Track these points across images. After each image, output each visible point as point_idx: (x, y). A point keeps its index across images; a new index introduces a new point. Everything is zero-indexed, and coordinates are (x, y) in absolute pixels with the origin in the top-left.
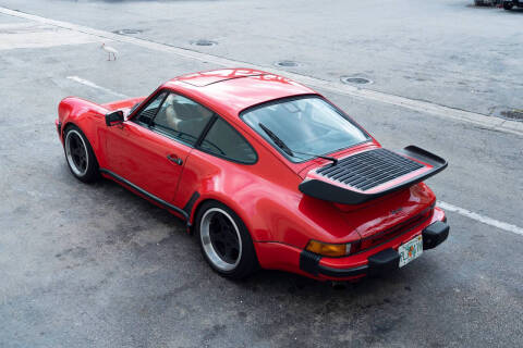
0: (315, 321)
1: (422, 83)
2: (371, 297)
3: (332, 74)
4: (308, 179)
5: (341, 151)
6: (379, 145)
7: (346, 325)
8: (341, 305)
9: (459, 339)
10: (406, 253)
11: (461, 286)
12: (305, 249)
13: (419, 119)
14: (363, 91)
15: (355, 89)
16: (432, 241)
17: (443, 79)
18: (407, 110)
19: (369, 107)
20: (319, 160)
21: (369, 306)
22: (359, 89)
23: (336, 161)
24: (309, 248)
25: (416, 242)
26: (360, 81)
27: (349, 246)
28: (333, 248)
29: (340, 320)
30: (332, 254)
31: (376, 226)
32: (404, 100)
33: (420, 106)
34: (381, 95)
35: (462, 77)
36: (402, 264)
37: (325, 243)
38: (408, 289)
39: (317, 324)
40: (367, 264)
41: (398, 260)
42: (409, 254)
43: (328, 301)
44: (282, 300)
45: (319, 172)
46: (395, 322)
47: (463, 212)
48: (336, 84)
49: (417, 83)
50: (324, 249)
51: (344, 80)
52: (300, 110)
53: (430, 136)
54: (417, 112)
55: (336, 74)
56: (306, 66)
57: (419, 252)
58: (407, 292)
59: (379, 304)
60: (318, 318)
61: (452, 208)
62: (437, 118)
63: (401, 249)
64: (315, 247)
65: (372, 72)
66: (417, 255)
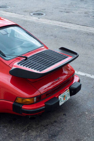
0: (22, 135)
1: (68, 14)
2: (48, 121)
3: (25, 11)
4: (14, 68)
5: (29, 53)
6: (47, 48)
7: (37, 136)
8: (34, 126)
9: (88, 136)
10: (62, 98)
11: (88, 111)
12: (15, 102)
13: (67, 32)
14: (41, 19)
15: (37, 18)
16: (74, 92)
17: (77, 11)
18: (61, 28)
19: (44, 27)
20: (18, 58)
21: (47, 125)
22: (39, 18)
23: (26, 58)
24: (16, 101)
25: (67, 93)
26: (39, 14)
27: (35, 98)
28: (28, 100)
29: (34, 134)
30: (28, 103)
31: (48, 87)
32: (60, 23)
33: (68, 25)
34: (49, 21)
35: (86, 10)
36: (61, 104)
37: (24, 98)
38: (65, 115)
39: (23, 137)
40: (44, 106)
41: (58, 102)
42: (64, 99)
43: (28, 125)
44: (6, 127)
45: (18, 64)
46: (59, 131)
47: (88, 75)
48: (28, 16)
49: (66, 14)
50: (24, 101)
51: (32, 14)
52: (8, 33)
53: (72, 40)
54: (66, 28)
55: (28, 11)
56: (13, 7)
57: (68, 97)
58: (64, 117)
59: (52, 124)
60: (24, 134)
61: (83, 74)
62: (75, 31)
63: (60, 97)
64: (19, 100)
65: (45, 9)
66: (67, 99)
